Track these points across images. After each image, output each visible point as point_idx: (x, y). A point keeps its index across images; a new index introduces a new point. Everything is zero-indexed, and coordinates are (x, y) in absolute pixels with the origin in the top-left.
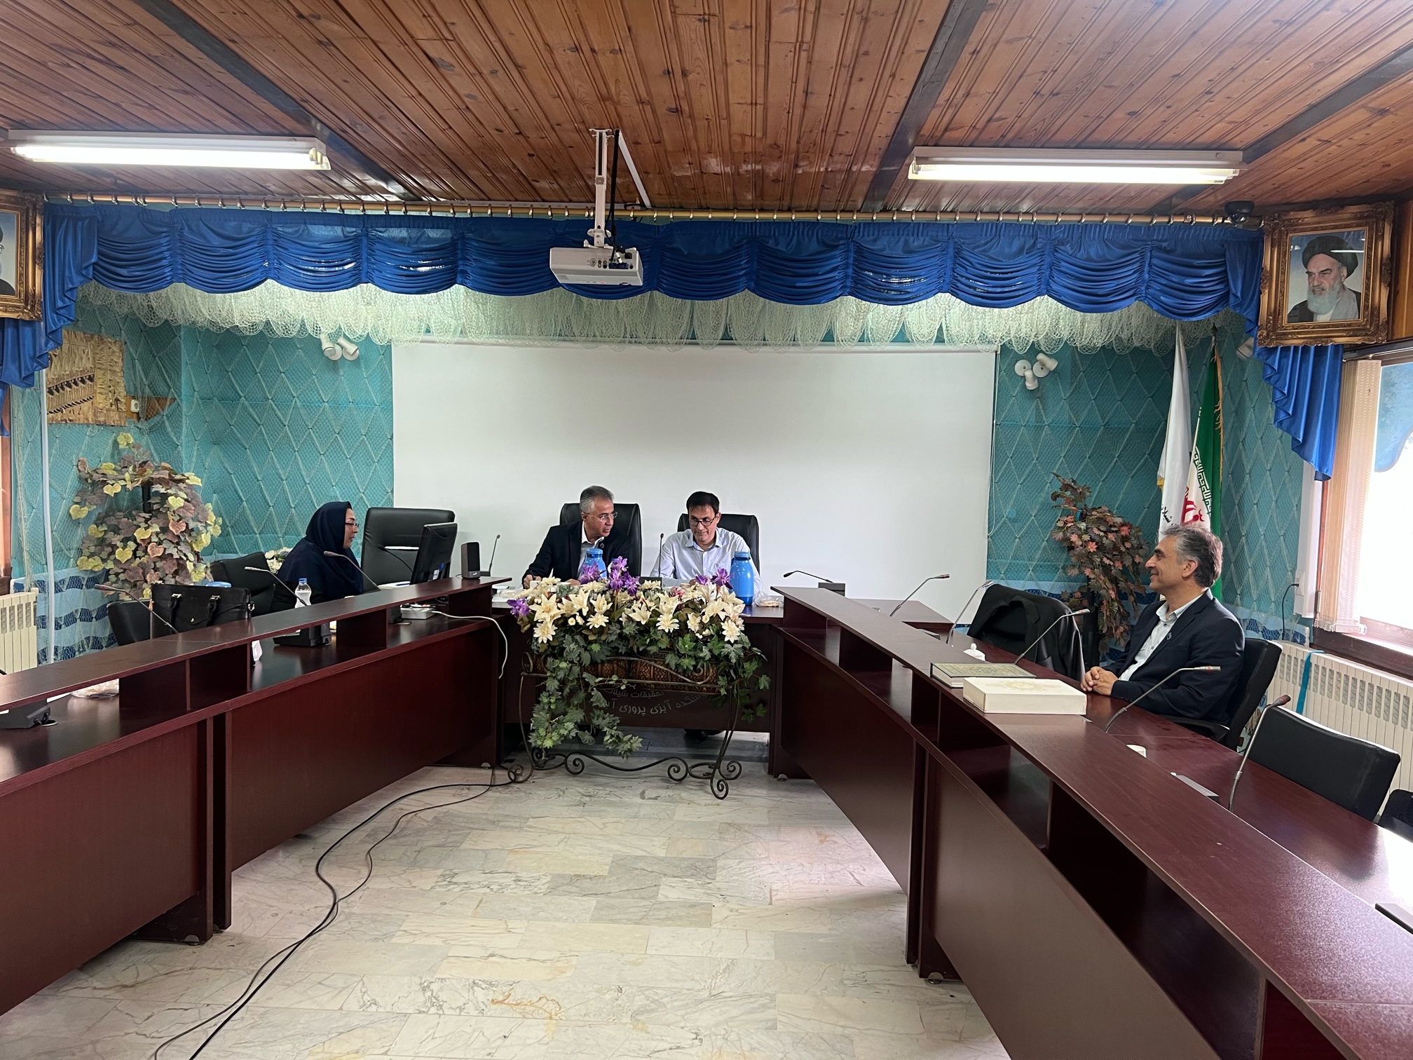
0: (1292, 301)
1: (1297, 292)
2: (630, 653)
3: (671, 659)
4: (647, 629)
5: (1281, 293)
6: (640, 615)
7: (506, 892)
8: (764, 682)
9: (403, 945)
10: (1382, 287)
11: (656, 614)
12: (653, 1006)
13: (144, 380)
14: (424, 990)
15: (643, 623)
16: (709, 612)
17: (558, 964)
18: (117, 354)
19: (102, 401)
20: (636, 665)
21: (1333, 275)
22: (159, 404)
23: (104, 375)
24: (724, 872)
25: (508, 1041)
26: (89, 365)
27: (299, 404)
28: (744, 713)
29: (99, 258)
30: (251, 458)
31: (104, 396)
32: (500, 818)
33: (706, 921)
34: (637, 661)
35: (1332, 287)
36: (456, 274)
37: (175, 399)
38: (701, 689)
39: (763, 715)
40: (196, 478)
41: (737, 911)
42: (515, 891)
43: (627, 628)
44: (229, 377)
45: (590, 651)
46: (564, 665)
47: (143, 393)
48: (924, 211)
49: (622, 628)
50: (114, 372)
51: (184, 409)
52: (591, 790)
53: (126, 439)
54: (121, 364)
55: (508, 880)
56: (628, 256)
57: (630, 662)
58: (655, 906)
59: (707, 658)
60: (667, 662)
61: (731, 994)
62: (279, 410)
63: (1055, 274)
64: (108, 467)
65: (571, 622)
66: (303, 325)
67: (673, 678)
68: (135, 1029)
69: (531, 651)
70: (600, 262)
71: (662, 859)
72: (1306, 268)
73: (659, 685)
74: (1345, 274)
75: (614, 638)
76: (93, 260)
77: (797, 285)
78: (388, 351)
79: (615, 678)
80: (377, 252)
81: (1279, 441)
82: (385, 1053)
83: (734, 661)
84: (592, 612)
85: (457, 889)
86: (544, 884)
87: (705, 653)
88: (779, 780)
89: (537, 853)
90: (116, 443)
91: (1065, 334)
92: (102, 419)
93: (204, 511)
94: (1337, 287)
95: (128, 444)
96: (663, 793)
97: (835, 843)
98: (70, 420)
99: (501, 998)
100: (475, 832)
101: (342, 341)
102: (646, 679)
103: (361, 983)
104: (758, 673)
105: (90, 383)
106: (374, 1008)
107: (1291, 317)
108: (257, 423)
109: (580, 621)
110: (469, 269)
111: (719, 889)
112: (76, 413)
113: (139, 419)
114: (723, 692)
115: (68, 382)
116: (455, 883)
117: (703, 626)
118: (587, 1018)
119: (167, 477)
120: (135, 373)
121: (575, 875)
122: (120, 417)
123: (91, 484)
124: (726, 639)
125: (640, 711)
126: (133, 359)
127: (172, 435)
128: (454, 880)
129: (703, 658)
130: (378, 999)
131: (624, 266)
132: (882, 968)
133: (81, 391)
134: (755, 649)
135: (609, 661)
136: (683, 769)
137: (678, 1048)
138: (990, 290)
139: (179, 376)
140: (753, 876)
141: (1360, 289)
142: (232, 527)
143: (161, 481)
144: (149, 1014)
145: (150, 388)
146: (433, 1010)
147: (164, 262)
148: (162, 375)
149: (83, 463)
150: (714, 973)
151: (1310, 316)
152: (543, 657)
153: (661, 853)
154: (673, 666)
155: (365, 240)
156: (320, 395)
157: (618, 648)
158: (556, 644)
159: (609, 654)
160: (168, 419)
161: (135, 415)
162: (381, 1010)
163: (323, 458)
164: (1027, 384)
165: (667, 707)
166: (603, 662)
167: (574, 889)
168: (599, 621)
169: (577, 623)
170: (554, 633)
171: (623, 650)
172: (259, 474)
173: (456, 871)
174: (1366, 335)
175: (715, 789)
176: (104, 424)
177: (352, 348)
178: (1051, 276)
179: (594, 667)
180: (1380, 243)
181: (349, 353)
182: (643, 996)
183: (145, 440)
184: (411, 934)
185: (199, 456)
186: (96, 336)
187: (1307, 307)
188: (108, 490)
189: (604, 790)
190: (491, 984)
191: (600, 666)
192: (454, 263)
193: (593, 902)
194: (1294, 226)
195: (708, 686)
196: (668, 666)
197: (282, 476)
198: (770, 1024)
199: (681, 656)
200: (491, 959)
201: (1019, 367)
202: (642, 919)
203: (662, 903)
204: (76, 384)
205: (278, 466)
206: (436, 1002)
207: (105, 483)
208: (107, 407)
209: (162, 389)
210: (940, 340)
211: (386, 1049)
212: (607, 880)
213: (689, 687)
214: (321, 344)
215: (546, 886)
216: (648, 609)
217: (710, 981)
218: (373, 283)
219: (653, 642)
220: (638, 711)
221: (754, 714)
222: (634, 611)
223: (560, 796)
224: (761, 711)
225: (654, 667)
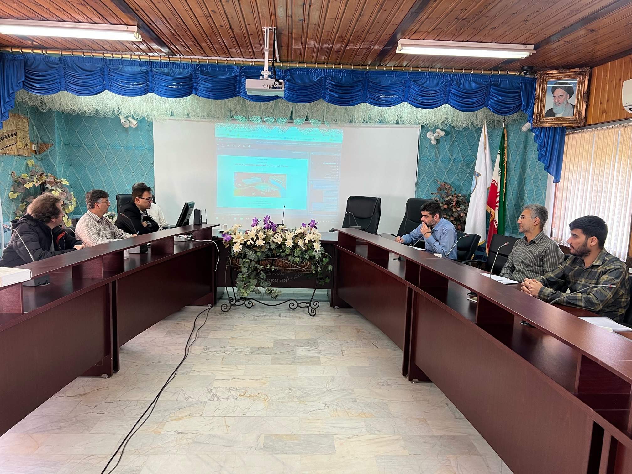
0: (547, 109)
1: (549, 104)
2: (273, 256)
3: (291, 258)
4: (281, 246)
5: (543, 104)
6: (278, 239)
7: (233, 354)
8: (330, 268)
9: (195, 376)
10: (584, 103)
11: (285, 240)
12: (305, 395)
13: (38, 135)
14: (210, 392)
15: (279, 243)
16: (307, 239)
17: (262, 381)
18: (26, 123)
19: (20, 145)
20: (276, 261)
21: (564, 97)
22: (46, 147)
23: (21, 132)
24: (321, 344)
25: (250, 410)
26: (15, 128)
27: (110, 147)
28: (320, 282)
29: (26, 79)
30: (88, 172)
31: (21, 143)
32: (221, 326)
33: (319, 364)
34: (276, 259)
35: (563, 103)
36: (192, 90)
37: (53, 144)
38: (304, 271)
39: (328, 282)
40: (66, 181)
41: (330, 359)
42: (236, 354)
43: (272, 246)
44: (77, 135)
45: (257, 255)
46: (248, 260)
47: (38, 141)
48: (397, 66)
49: (270, 246)
50: (25, 131)
51: (57, 149)
52: (257, 313)
53: (31, 162)
54: (27, 128)
55: (232, 350)
56: (280, 84)
57: (273, 260)
58: (296, 358)
59: (308, 258)
60: (289, 259)
61: (334, 390)
62: (101, 150)
63: (450, 94)
64: (25, 176)
65: (249, 243)
66: (114, 111)
67: (292, 266)
68: (92, 411)
69: (231, 256)
70: (267, 86)
71: (294, 340)
72: (553, 93)
73: (286, 269)
74: (569, 97)
75: (266, 250)
76: (23, 80)
77: (343, 97)
78: (150, 124)
79: (269, 266)
80: (156, 79)
81: (537, 167)
82: (201, 416)
83: (317, 258)
84: (258, 239)
85: (212, 354)
86: (248, 351)
87: (307, 256)
88: (335, 308)
89: (241, 339)
90: (27, 165)
91: (450, 121)
92: (21, 153)
93: (71, 195)
94: (565, 103)
95: (32, 165)
96: (288, 314)
97: (364, 332)
98: (7, 154)
99: (242, 394)
100: (212, 331)
101: (130, 119)
102: (281, 267)
103: (182, 391)
104: (328, 264)
105: (15, 136)
106: (190, 400)
107: (546, 115)
108: (90, 156)
109: (253, 243)
110: (199, 88)
111: (321, 351)
112: (10, 150)
113: (36, 153)
114: (314, 272)
115: (5, 136)
116: (210, 352)
117: (305, 244)
118: (279, 400)
119: (53, 181)
120: (34, 133)
121: (260, 347)
122: (28, 152)
123: (18, 183)
124: (315, 250)
125: (276, 281)
126: (33, 126)
127: (52, 161)
128: (209, 350)
129: (306, 258)
130: (191, 396)
131: (278, 88)
132: (393, 378)
133: (11, 140)
134: (326, 254)
135: (265, 260)
136: (296, 305)
137: (319, 409)
138: (425, 101)
139: (54, 134)
140: (333, 345)
141: (575, 104)
142: (80, 203)
143: (50, 183)
144: (96, 405)
145: (41, 139)
146: (216, 399)
147: (56, 81)
148: (46, 133)
149: (14, 173)
150: (327, 382)
151: (554, 114)
152: (235, 258)
153: (294, 338)
154: (292, 261)
155: (150, 73)
156: (120, 143)
157: (268, 254)
158: (242, 252)
159: (265, 256)
160: (50, 153)
161: (34, 151)
162: (194, 400)
163: (121, 172)
164: (432, 142)
165: (288, 279)
166: (262, 260)
167: (261, 352)
168: (260, 243)
169: (251, 243)
170: (242, 249)
171: (270, 255)
172: (92, 179)
173: (209, 347)
174: (576, 123)
175: (310, 312)
176: (21, 156)
177: (135, 122)
178: (449, 96)
179: (258, 262)
180: (583, 84)
181: (133, 124)
182: (300, 392)
183: (39, 163)
184: (197, 371)
185: (64, 171)
186: (17, 115)
187: (552, 110)
188: (26, 186)
189: (263, 314)
190: (236, 389)
191: (260, 262)
192: (192, 84)
193: (270, 357)
194: (549, 76)
195: (307, 269)
196: (289, 261)
197: (103, 181)
198: (353, 400)
199: (295, 257)
200: (234, 380)
201: (429, 135)
202: (292, 363)
203: (298, 357)
204: (9, 137)
205: (101, 175)
206: (215, 396)
207: (25, 183)
208: (23, 148)
209: (46, 140)
210: (397, 123)
211: (201, 414)
212: (274, 349)
213: (299, 270)
214: (120, 120)
215: (249, 351)
216: (281, 237)
217: (326, 385)
218: (155, 93)
219: (283, 252)
220: (275, 281)
221: (324, 281)
222: (275, 238)
223: (245, 317)
224: (327, 280)
225: (284, 262)
